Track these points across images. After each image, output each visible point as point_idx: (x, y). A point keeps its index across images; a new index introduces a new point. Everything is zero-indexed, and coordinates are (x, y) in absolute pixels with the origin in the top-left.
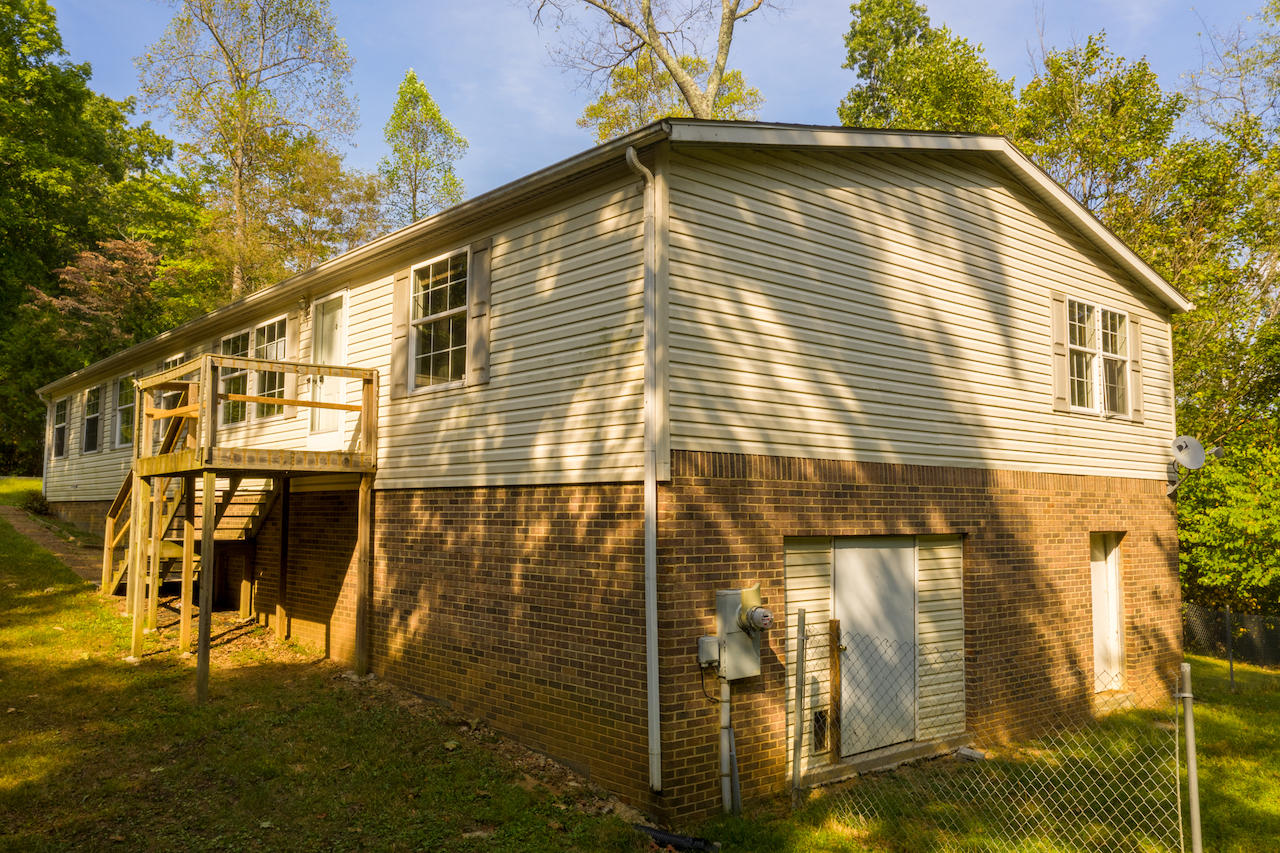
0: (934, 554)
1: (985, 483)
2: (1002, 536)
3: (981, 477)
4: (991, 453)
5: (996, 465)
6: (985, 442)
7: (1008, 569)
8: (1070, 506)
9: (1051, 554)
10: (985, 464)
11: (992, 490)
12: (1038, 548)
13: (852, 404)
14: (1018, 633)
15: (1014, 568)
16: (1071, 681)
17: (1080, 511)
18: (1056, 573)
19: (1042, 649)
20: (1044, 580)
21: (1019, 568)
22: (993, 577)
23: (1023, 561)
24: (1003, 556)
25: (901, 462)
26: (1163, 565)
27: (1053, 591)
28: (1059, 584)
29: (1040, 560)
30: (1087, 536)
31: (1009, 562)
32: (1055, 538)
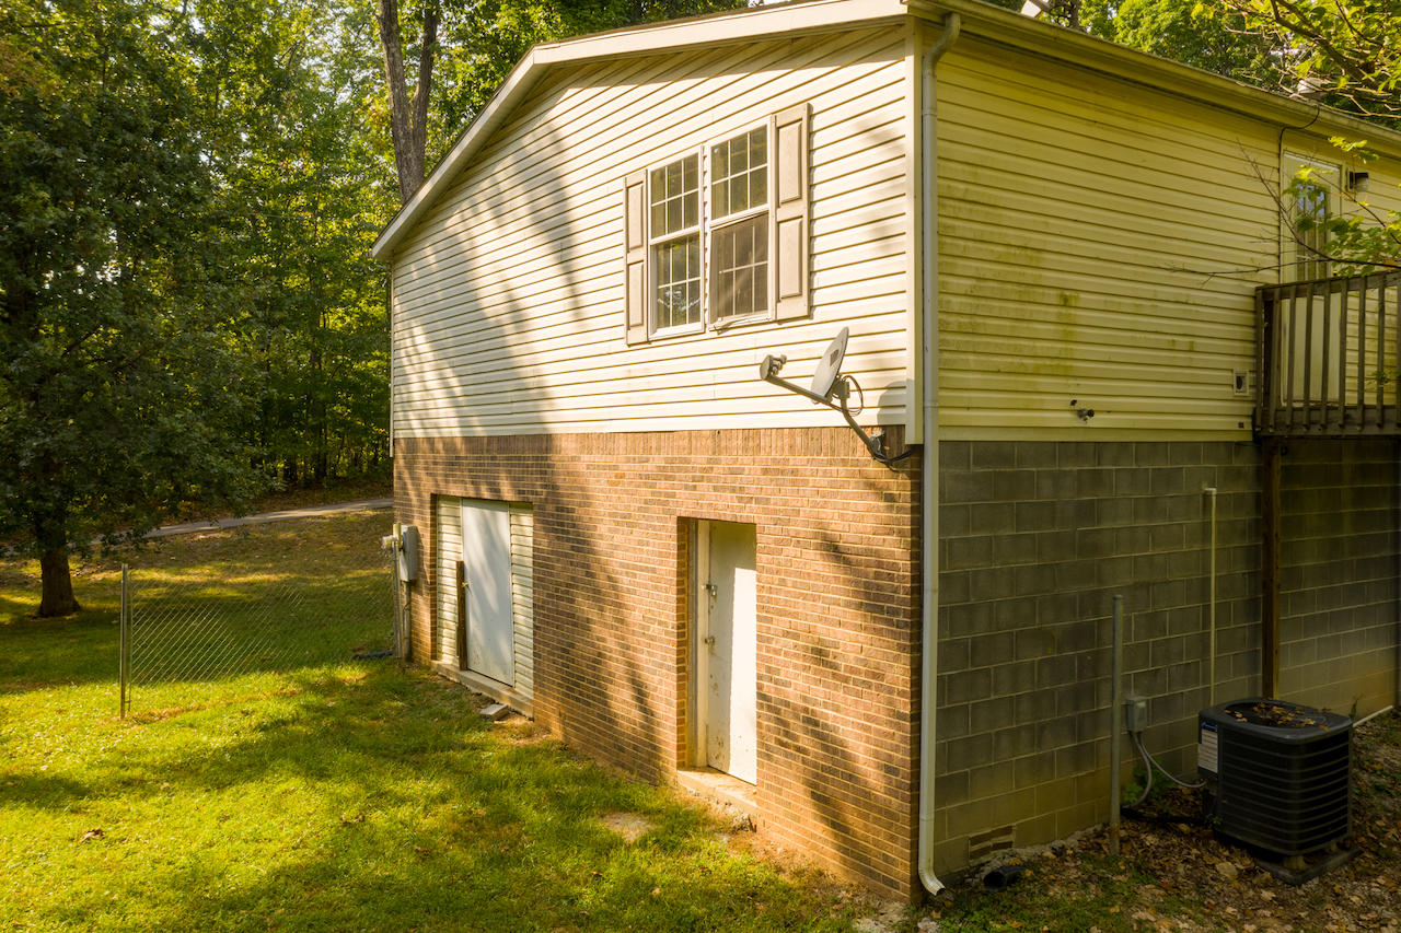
0: (519, 521)
1: (548, 450)
2: (562, 510)
3: (543, 443)
4: (548, 416)
5: (555, 429)
6: (544, 405)
7: (566, 547)
8: (648, 477)
9: (618, 539)
10: (545, 429)
11: (555, 457)
12: (602, 529)
13: (458, 391)
14: (575, 624)
15: (573, 548)
16: (636, 714)
17: (662, 485)
18: (622, 565)
19: (600, 654)
20: (605, 570)
21: (579, 550)
22: (552, 552)
23: (584, 542)
24: (563, 532)
25: (485, 435)
26: (848, 604)
27: (615, 588)
28: (624, 581)
29: (601, 545)
30: (673, 525)
31: (568, 540)
32: (625, 520)
